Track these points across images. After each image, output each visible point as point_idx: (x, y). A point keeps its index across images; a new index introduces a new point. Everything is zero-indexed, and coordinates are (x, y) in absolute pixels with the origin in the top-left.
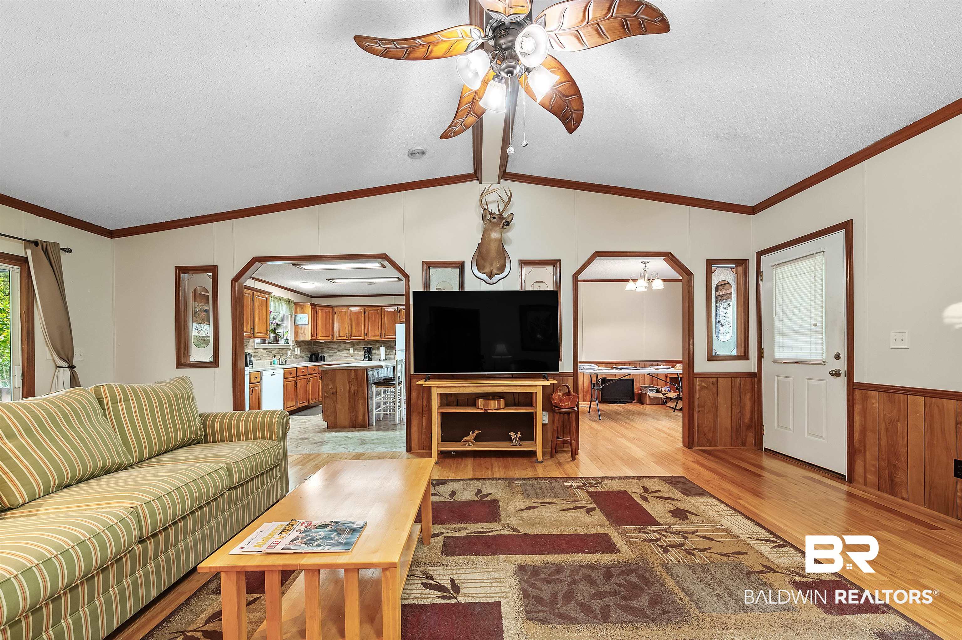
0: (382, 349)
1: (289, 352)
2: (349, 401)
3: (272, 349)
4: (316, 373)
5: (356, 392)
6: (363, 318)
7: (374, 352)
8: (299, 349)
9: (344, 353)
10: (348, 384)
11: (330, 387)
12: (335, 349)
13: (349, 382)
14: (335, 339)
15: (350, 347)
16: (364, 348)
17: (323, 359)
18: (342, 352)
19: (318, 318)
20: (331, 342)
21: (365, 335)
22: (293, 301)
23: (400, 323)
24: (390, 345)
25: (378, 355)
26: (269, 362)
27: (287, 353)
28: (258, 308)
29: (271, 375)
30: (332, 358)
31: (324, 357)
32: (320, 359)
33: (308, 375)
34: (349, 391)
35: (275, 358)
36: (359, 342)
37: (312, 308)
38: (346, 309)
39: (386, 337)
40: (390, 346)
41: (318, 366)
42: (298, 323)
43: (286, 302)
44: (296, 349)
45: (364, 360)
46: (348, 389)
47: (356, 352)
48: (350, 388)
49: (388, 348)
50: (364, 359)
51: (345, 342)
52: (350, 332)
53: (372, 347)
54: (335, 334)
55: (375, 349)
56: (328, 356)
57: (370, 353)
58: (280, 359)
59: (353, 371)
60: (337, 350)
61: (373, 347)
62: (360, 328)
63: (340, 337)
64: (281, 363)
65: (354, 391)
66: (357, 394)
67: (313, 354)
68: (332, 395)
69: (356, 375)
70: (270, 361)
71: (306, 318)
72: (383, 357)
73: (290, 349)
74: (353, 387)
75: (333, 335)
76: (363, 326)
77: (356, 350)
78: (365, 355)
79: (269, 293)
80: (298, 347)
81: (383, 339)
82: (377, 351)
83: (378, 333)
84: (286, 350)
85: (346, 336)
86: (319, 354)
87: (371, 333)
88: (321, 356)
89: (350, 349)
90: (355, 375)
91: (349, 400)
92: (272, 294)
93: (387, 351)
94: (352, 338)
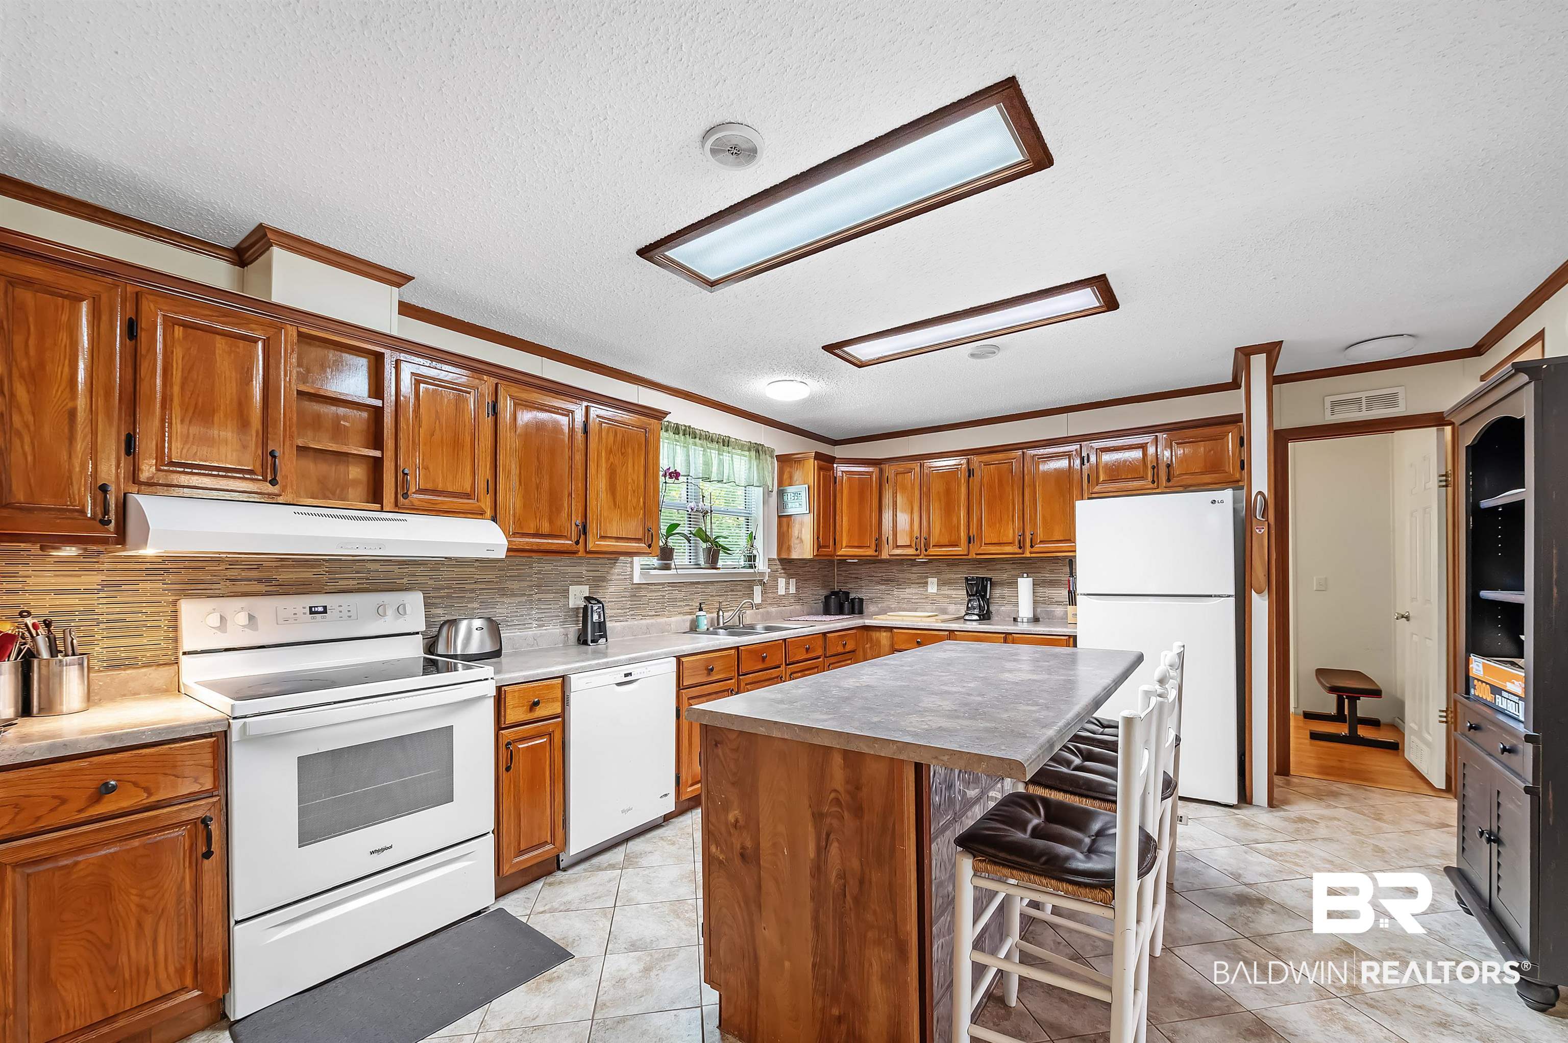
0: (1025, 584)
1: (757, 590)
2: (817, 927)
3: (698, 583)
4: (818, 658)
5: (852, 888)
6: (963, 490)
7: (997, 592)
8: (793, 582)
9: (910, 592)
10: (811, 829)
11: (731, 818)
12: (887, 581)
13: (818, 817)
14: (885, 555)
15: (927, 577)
16: (966, 578)
17: (856, 607)
18: (907, 590)
19: (838, 495)
20: (875, 561)
21: (970, 542)
22: (773, 451)
23: (1089, 499)
24: (1052, 571)
25: (1010, 603)
26: (684, 621)
27: (751, 595)
28: (608, 459)
29: (619, 684)
30: (880, 606)
31: (861, 600)
32: (849, 609)
33: (787, 665)
34: (818, 870)
35: (701, 609)
36: (953, 562)
37: (820, 468)
38: (916, 466)
39: (1039, 547)
40: (1048, 576)
41: (824, 634)
42: (790, 511)
43: (747, 453)
44: (782, 582)
45: (967, 617)
46: (812, 854)
47: (946, 591)
48: (822, 849)
49: (1044, 582)
50: (967, 614)
51: (910, 562)
52: (924, 535)
53: (990, 579)
54: (884, 539)
55: (1002, 584)
56: (871, 599)
57: (983, 597)
58: (721, 613)
59: (837, 760)
60: (894, 584)
61: (996, 576)
62: (955, 520)
63: (898, 547)
64: (721, 625)
65: (842, 875)
66: (856, 900)
67: (834, 593)
68: (737, 861)
69: (855, 785)
70: (690, 617)
71: (804, 498)
72: (1025, 610)
73: (762, 583)
74: (834, 849)
75: (879, 540)
76: (963, 514)
77: (944, 584)
78: (970, 601)
79: (659, 415)
80: (789, 576)
81: (1028, 555)
82: (1006, 591)
83: (1010, 532)
84: (747, 585)
85: (914, 545)
86: (847, 594)
87: (988, 534)
88: (853, 600)
89: (927, 583)
90: (847, 782)
91: (816, 918)
92: (668, 418)
93: (1041, 590)
94: (933, 551)
